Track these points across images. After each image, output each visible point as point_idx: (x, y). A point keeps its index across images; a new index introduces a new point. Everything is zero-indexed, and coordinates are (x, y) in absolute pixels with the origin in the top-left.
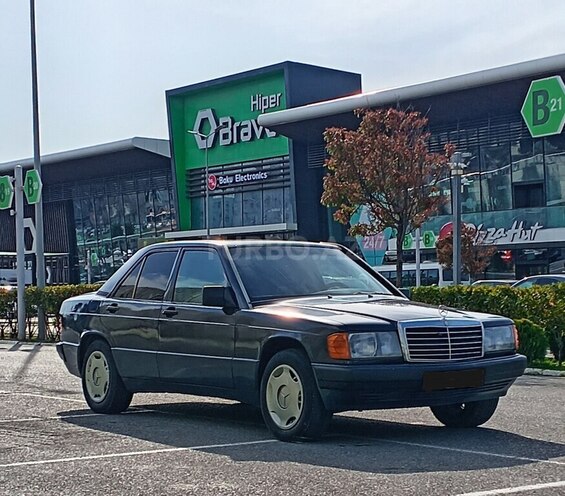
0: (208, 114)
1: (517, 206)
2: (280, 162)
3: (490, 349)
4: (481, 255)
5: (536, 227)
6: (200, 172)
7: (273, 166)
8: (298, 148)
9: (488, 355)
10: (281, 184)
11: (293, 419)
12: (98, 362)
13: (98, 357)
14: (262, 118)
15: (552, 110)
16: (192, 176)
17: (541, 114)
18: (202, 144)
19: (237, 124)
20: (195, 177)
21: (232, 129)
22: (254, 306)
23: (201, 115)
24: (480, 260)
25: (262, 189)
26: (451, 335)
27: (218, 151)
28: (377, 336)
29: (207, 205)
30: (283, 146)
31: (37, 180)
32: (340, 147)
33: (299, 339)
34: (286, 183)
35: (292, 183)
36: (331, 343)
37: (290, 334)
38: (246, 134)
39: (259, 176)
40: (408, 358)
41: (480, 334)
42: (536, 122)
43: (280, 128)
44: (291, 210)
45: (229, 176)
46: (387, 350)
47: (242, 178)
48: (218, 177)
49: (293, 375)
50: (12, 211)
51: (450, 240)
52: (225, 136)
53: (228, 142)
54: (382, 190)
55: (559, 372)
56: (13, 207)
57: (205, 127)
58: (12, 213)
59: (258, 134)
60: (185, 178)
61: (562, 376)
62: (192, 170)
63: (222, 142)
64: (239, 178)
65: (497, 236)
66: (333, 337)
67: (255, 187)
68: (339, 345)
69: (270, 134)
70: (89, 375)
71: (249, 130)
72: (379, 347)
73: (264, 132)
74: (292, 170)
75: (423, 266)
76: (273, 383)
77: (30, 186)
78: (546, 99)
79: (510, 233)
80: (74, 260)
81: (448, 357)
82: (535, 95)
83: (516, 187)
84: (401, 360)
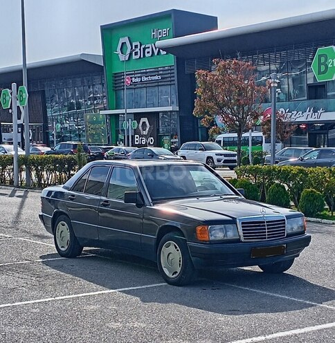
0: (126, 40)
1: (310, 98)
2: (168, 70)
3: (290, 232)
4: (288, 129)
5: (321, 111)
6: (121, 74)
7: (164, 72)
8: (179, 61)
9: (289, 235)
10: (169, 83)
11: (176, 272)
12: (63, 228)
13: (63, 225)
14: (158, 43)
15: (329, 66)
16: (115, 77)
17: (323, 68)
18: (122, 58)
19: (143, 46)
20: (117, 77)
21: (140, 49)
22: (154, 204)
23: (122, 40)
24: (287, 133)
25: (158, 86)
26: (268, 225)
27: (132, 62)
28: (225, 227)
29: (125, 94)
30: (171, 60)
31: (25, 93)
32: (205, 82)
33: (179, 227)
34: (172, 83)
35: (176, 82)
36: (198, 232)
37: (175, 224)
38: (148, 52)
39: (156, 78)
40: (242, 239)
41: (284, 223)
42: (320, 73)
43: (169, 49)
44: (175, 99)
45: (138, 77)
46: (231, 235)
47: (146, 79)
48: (131, 78)
49: (176, 248)
50: (10, 110)
51: (270, 121)
52: (136, 54)
53: (138, 57)
54: (229, 107)
55: (331, 222)
56: (11, 108)
57: (124, 47)
58: (10, 111)
59: (156, 52)
60: (112, 78)
61: (333, 224)
62: (115, 74)
63: (134, 57)
64: (145, 79)
65: (297, 116)
66: (199, 228)
67: (153, 85)
68: (202, 232)
69: (163, 53)
70: (58, 234)
71: (150, 50)
72: (226, 233)
73: (159, 51)
74: (175, 75)
75: (253, 134)
76: (165, 251)
77: (21, 96)
78: (326, 60)
79: (305, 114)
80: (46, 127)
81: (265, 238)
82: (320, 56)
83: (310, 86)
84: (239, 241)
